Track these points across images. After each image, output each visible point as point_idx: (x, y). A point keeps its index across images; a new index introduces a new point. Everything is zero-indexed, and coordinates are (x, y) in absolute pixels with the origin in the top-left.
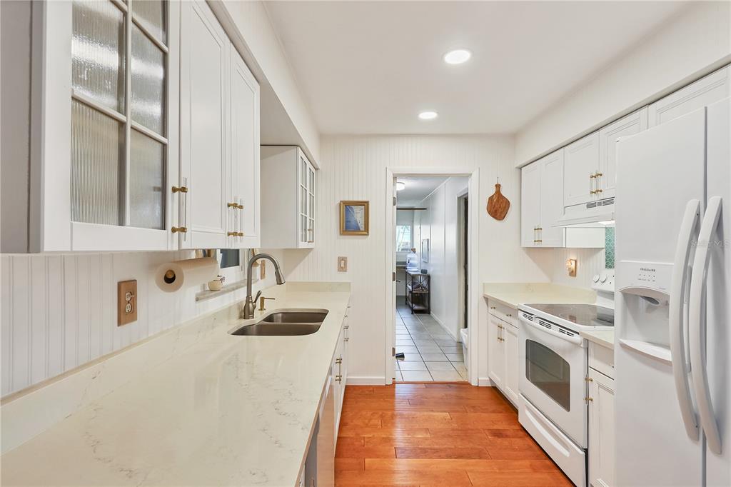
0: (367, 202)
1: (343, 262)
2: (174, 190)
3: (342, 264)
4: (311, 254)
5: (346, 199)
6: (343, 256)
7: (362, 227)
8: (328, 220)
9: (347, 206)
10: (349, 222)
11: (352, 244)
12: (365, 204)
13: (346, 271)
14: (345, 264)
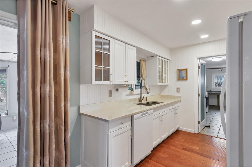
0: (187, 69)
1: (178, 89)
2: (111, 75)
3: (178, 90)
4: (168, 87)
5: (180, 68)
6: (178, 87)
7: (185, 78)
8: (173, 75)
9: (179, 71)
10: (180, 76)
11: (181, 83)
12: (186, 70)
13: (179, 92)
14: (179, 90)
